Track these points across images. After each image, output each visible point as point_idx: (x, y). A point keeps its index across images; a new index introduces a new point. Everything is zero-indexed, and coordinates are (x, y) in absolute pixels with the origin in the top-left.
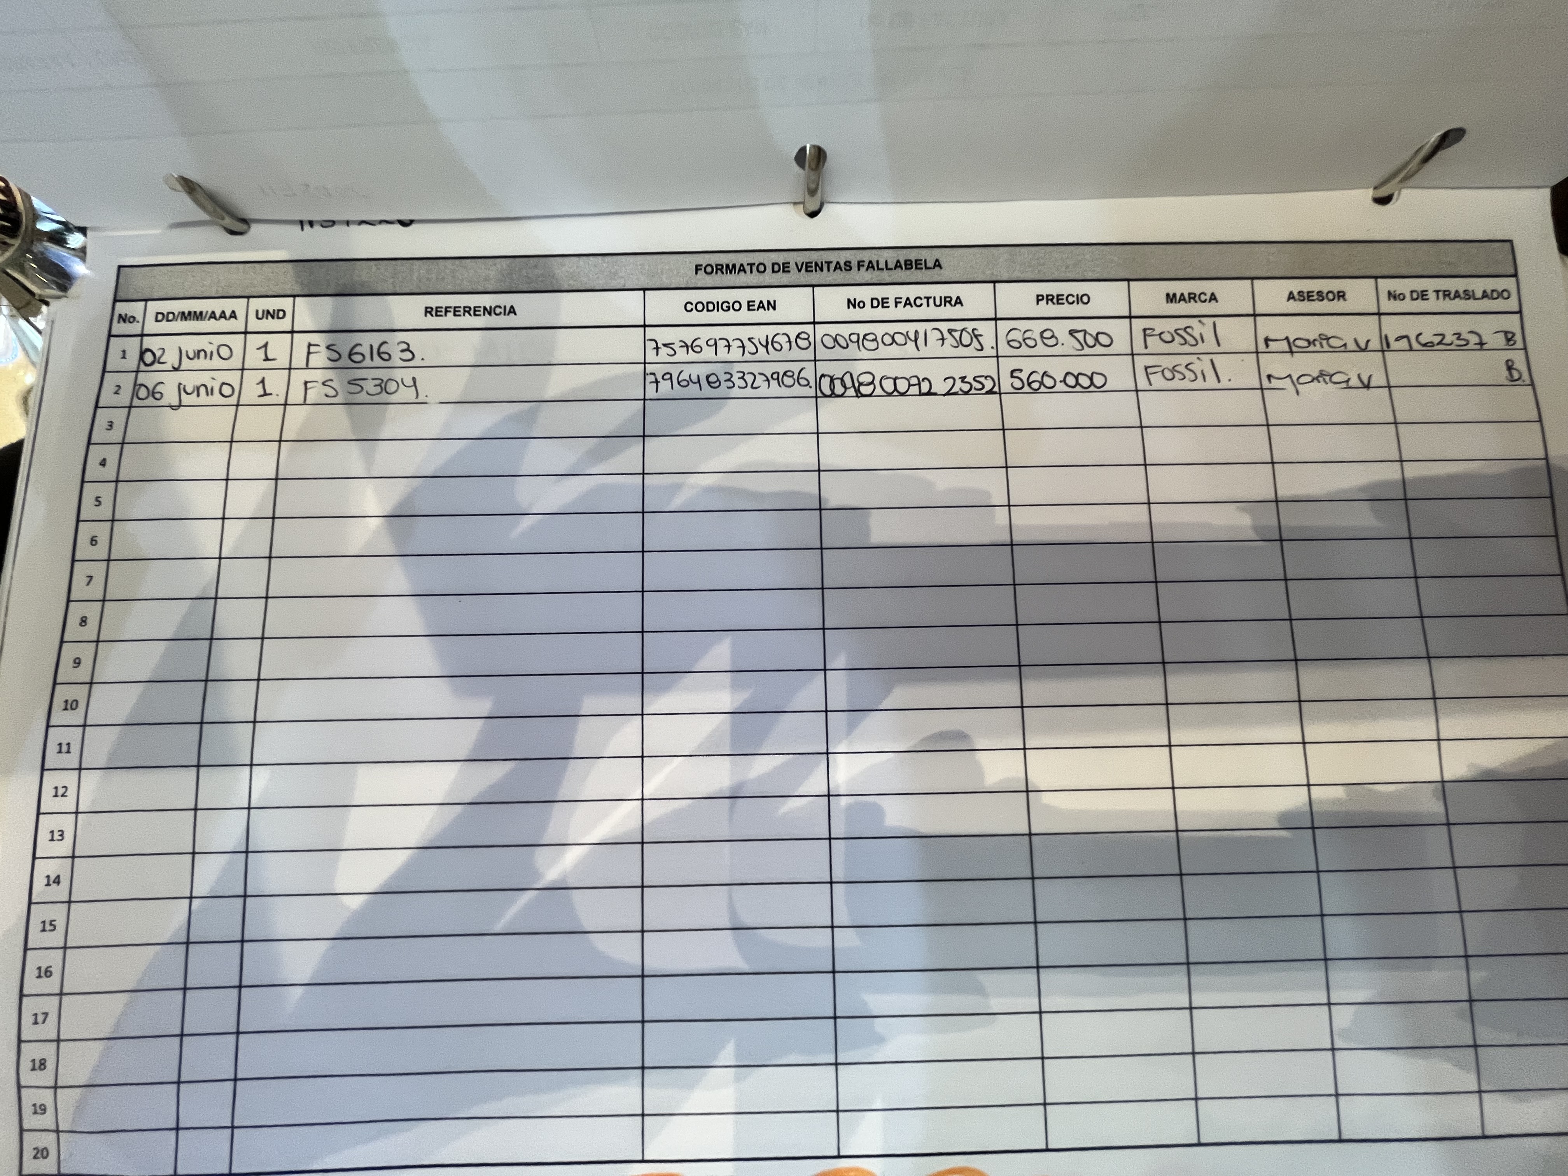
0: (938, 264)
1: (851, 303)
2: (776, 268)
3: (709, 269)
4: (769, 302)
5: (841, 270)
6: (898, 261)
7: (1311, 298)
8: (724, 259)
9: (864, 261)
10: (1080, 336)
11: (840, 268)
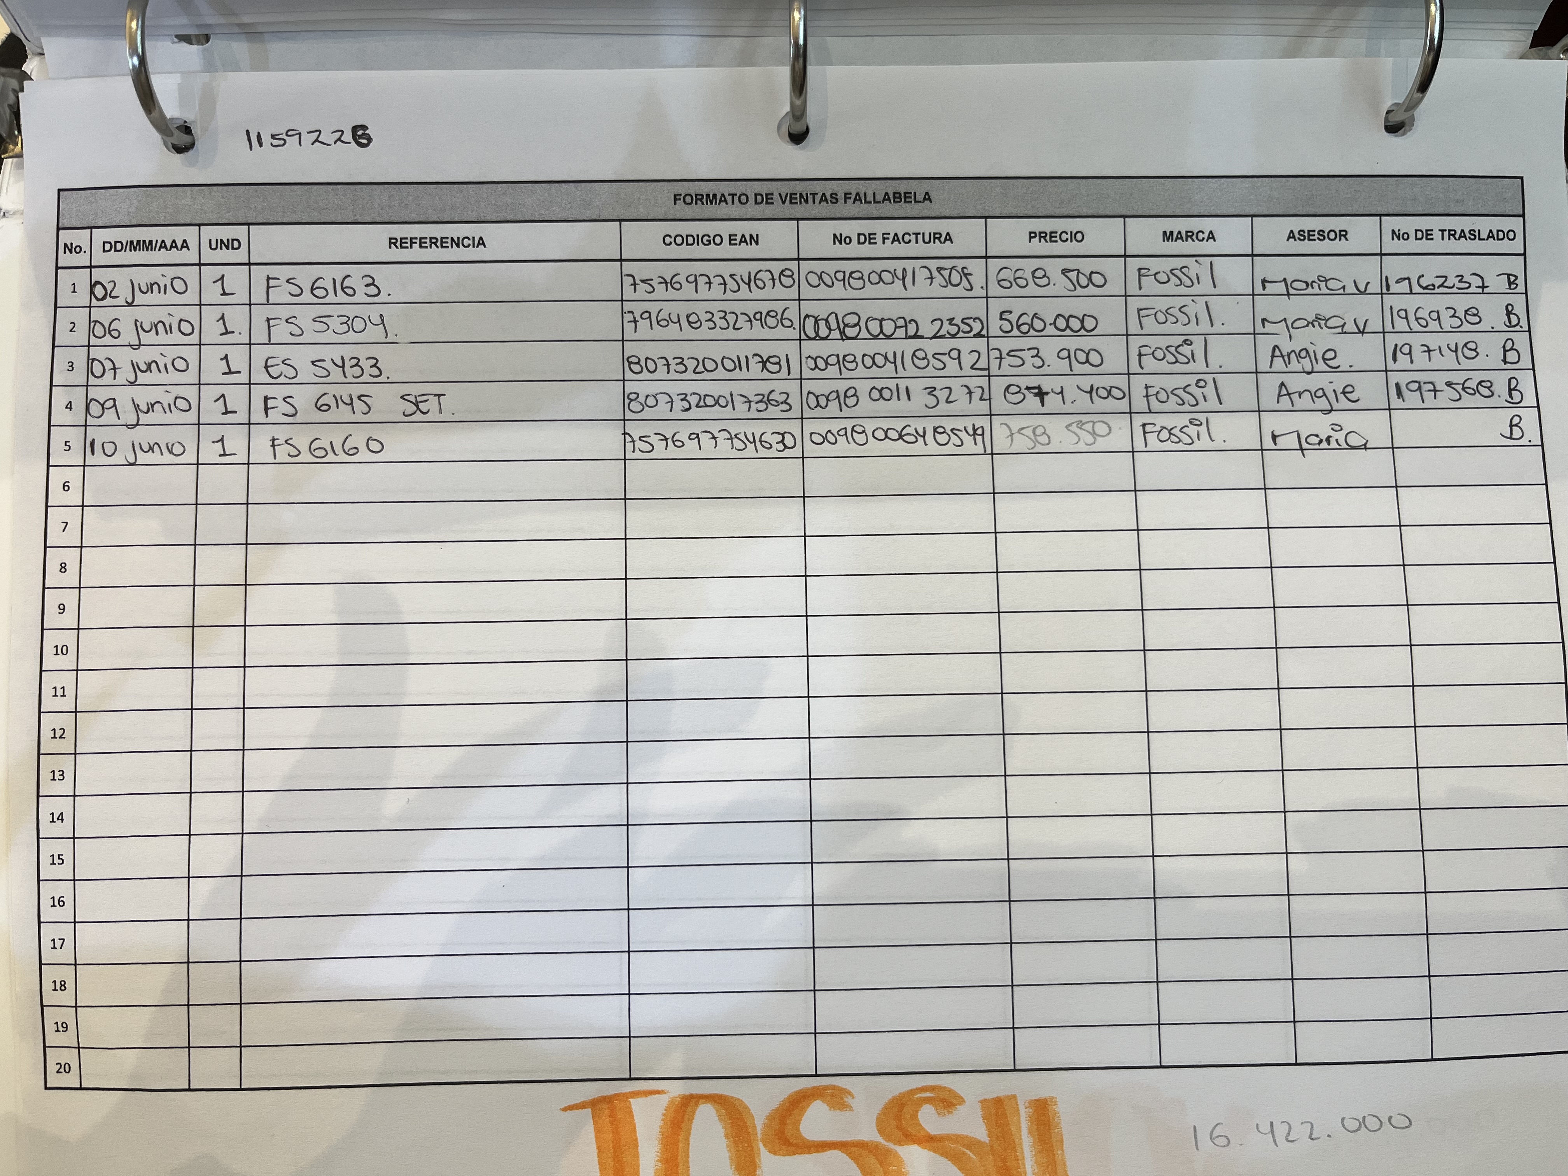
0: (927, 197)
1: (838, 239)
2: (759, 198)
3: (688, 199)
4: (751, 236)
5: (828, 203)
6: (887, 194)
7: (1311, 238)
8: (705, 189)
9: (851, 194)
10: (1072, 276)
11: (826, 200)
